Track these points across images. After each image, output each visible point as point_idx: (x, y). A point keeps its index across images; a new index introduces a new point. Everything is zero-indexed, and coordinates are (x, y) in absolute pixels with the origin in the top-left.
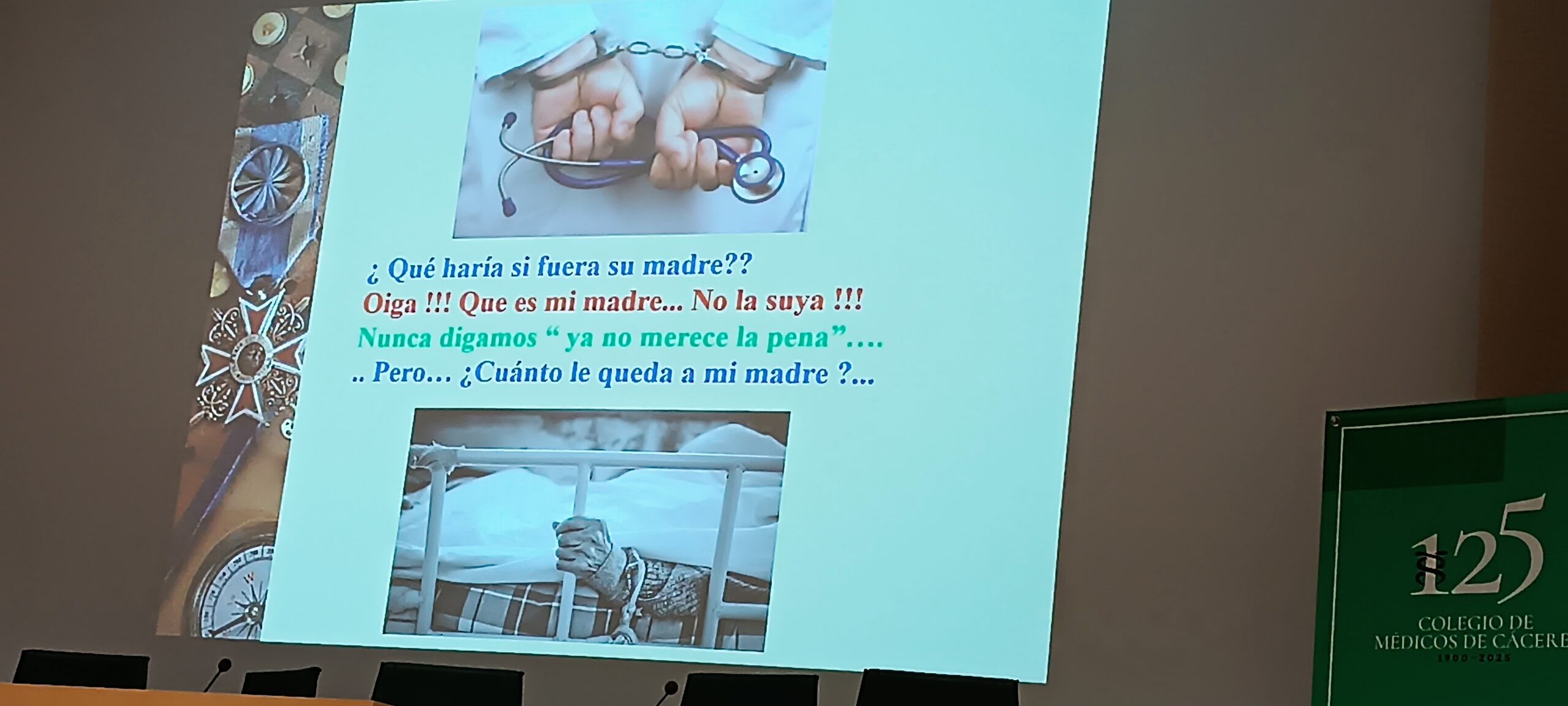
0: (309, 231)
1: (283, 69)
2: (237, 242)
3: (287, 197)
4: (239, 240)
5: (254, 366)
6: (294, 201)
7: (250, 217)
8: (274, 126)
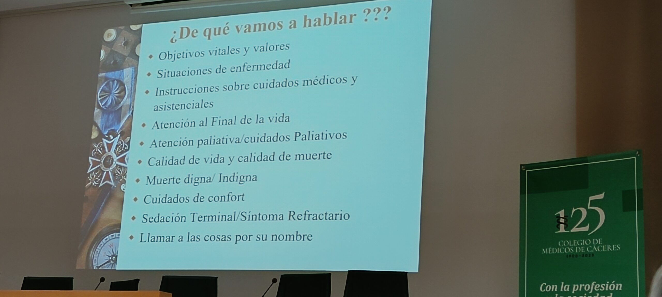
0: (128, 112)
1: (116, 50)
2: (100, 117)
3: (119, 99)
4: (102, 116)
5: (109, 164)
6: (122, 101)
7: (106, 108)
8: (113, 72)
